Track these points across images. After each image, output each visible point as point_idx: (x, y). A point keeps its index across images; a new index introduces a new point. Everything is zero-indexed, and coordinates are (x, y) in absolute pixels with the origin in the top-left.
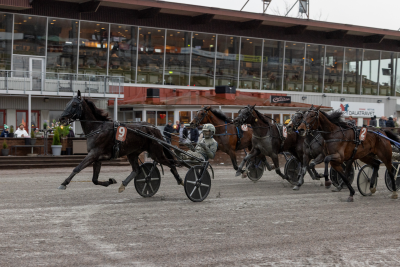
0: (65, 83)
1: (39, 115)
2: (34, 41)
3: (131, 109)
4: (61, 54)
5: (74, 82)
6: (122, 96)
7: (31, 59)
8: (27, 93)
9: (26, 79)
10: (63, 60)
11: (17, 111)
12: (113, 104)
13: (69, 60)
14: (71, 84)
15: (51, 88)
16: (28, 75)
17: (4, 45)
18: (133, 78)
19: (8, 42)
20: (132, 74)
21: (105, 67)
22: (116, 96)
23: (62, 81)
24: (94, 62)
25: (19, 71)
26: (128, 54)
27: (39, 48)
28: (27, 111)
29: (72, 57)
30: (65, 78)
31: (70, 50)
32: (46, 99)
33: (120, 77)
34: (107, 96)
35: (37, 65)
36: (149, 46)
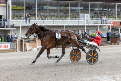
0: (95, 21)
1: (88, 31)
2: (86, 9)
3: (115, 28)
4: (94, 13)
5: (98, 21)
6: (112, 24)
7: (86, 15)
8: (84, 25)
9: (84, 21)
10: (95, 14)
11: (82, 30)
12: (110, 27)
13: (96, 14)
14: (97, 22)
15: (91, 23)
16: (85, 19)
17: (77, 11)
18: (115, 19)
19: (78, 10)
20: (115, 18)
21: (107, 16)
22: (110, 24)
23: (94, 21)
24: (104, 15)
25: (82, 18)
26: (114, 12)
27: (88, 11)
28: (84, 30)
29: (97, 13)
30: (96, 20)
31: (96, 12)
32: (90, 26)
33: (111, 19)
34: (108, 24)
35: (87, 16)
36: (120, 9)
